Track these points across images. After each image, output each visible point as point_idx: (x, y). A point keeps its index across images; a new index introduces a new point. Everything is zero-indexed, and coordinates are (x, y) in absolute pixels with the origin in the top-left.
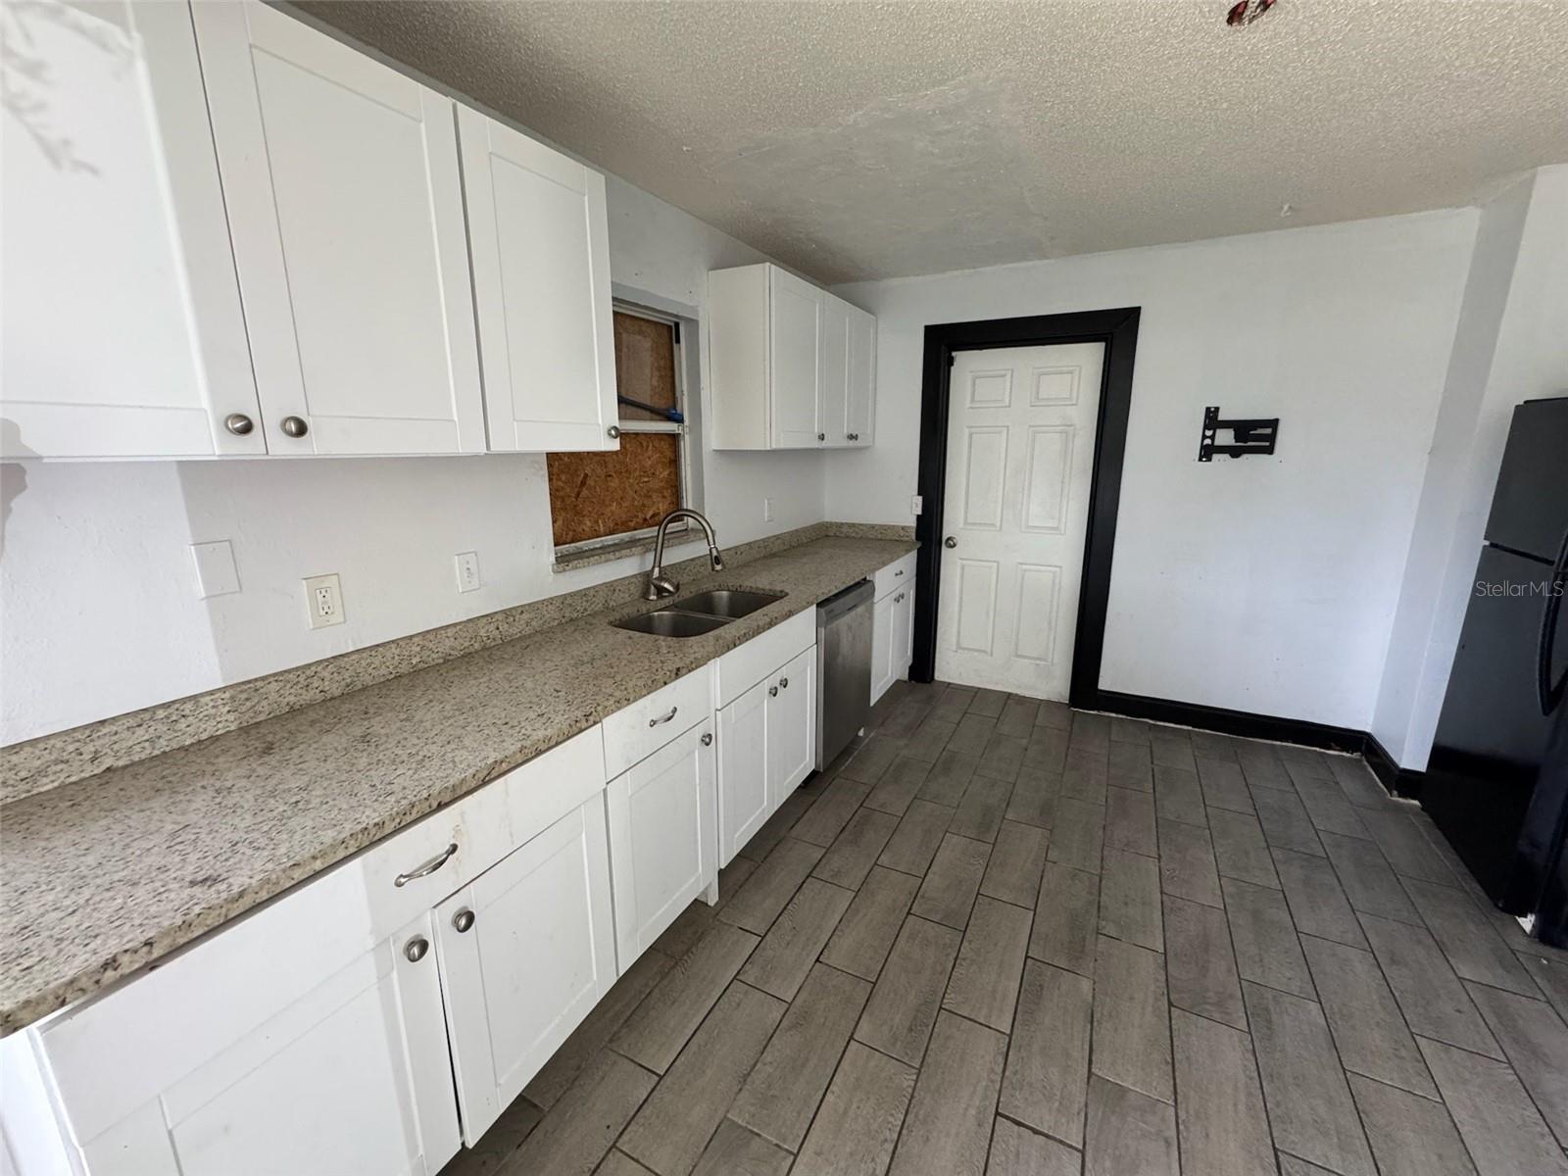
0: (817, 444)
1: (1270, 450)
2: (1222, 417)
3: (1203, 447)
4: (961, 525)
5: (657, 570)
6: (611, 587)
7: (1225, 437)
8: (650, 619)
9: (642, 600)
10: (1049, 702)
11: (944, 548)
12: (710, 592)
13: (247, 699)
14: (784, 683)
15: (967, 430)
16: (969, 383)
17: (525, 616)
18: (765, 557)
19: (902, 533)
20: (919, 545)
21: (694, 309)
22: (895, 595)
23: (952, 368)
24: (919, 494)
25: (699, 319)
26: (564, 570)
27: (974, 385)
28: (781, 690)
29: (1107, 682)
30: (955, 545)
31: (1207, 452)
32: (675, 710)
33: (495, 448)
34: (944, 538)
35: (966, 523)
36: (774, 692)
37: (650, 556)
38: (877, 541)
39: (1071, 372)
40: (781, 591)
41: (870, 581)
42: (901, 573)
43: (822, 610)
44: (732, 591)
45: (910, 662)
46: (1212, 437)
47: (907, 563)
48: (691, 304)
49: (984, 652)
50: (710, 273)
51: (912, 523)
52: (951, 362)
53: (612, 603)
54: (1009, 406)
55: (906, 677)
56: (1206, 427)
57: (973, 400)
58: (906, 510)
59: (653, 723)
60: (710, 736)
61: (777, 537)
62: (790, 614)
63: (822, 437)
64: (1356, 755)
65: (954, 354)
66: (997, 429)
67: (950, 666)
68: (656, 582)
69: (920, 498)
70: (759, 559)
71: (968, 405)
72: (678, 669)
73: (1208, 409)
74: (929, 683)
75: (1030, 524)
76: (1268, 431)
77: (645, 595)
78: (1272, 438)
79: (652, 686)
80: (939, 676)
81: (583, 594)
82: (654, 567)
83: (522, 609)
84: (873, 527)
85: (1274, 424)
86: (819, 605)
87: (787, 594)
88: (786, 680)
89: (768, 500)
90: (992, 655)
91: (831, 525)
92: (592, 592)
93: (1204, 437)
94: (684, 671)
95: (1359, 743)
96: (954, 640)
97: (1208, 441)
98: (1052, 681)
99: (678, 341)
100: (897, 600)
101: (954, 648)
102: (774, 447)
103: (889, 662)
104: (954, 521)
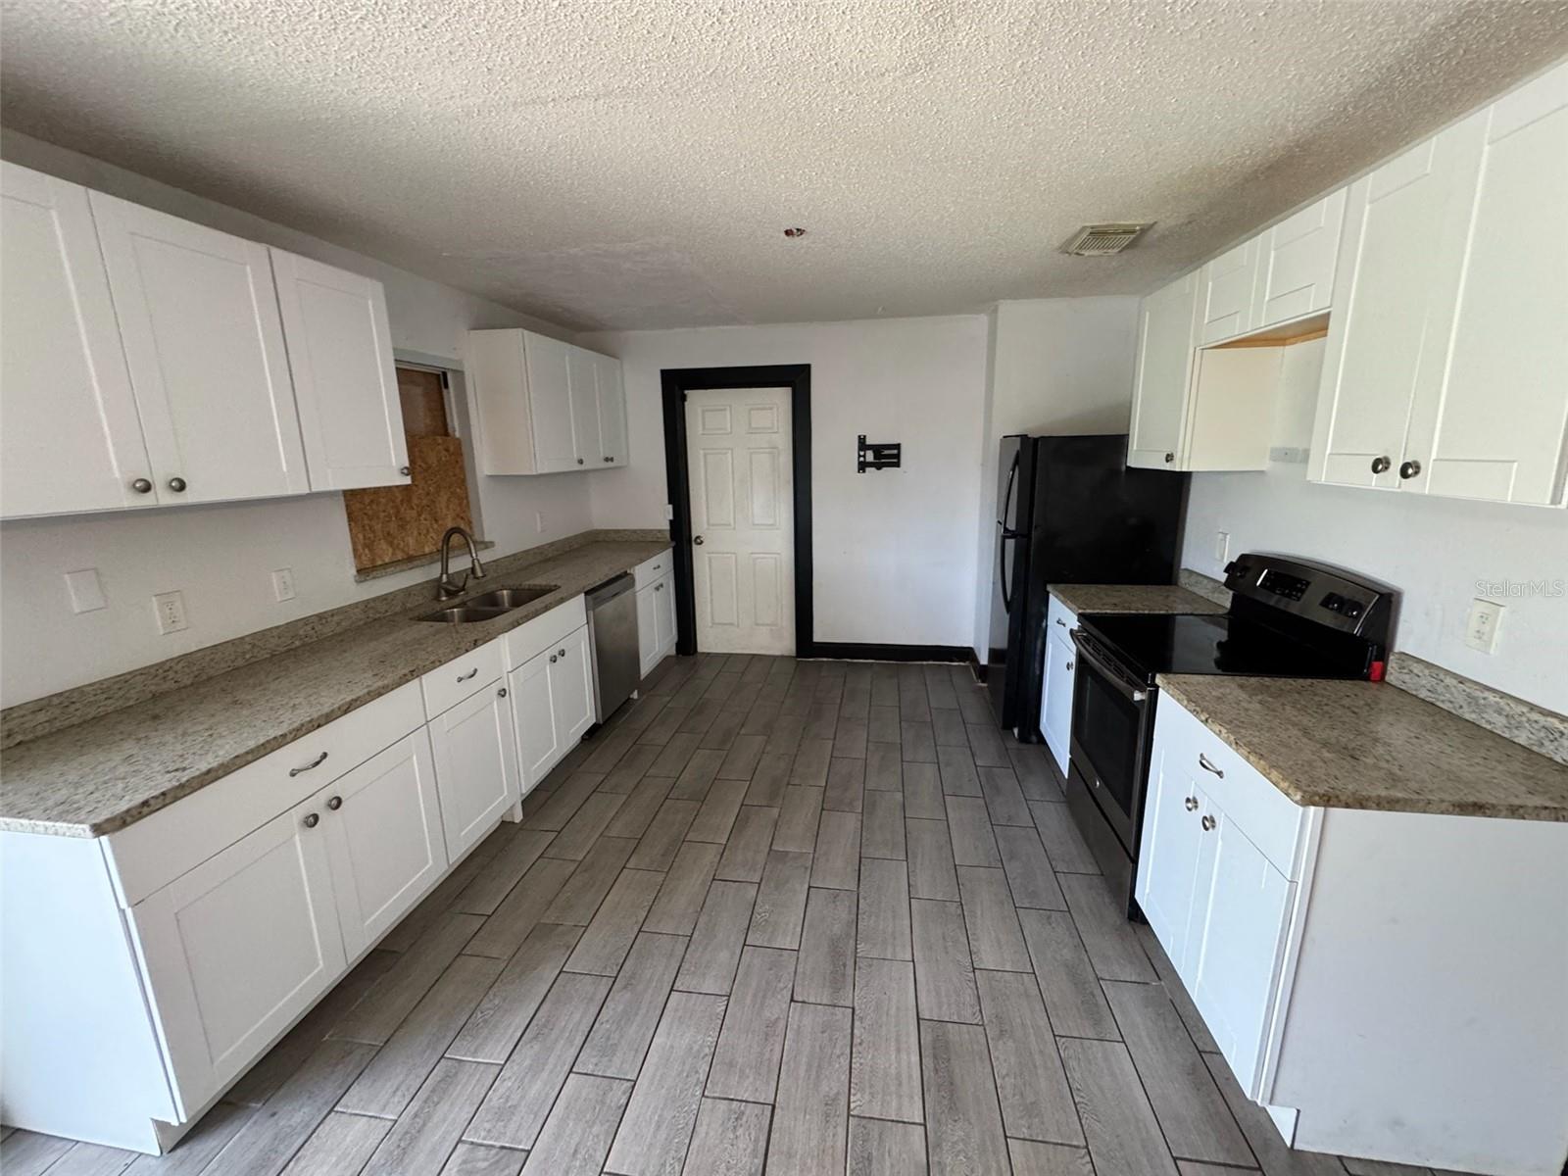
0: (577, 467)
1: (897, 465)
2: (869, 442)
3: (860, 463)
4: (705, 526)
5: (444, 576)
6: (408, 592)
7: (870, 456)
8: (444, 615)
9: (435, 602)
10: (783, 657)
11: (694, 546)
12: (493, 592)
13: (120, 689)
14: (562, 653)
15: (702, 452)
16: (700, 418)
17: (336, 618)
18: (540, 562)
19: (659, 535)
20: (673, 544)
21: (460, 362)
22: (656, 584)
23: (686, 403)
24: (670, 503)
25: (465, 370)
26: (366, 580)
27: (703, 418)
28: (559, 658)
29: (818, 637)
30: (702, 542)
31: (863, 466)
32: (476, 671)
33: (314, 490)
34: (693, 538)
35: (708, 524)
36: (554, 660)
37: (438, 566)
38: (640, 544)
39: (771, 409)
40: (556, 586)
41: (630, 574)
42: (659, 567)
43: (589, 597)
44: (512, 590)
45: (676, 639)
46: (864, 456)
47: (665, 559)
48: (456, 358)
49: (732, 624)
50: (472, 332)
51: (667, 527)
52: (684, 398)
53: (408, 605)
54: (731, 433)
55: (673, 652)
56: (860, 449)
57: (704, 429)
58: (661, 517)
59: (460, 680)
60: (504, 690)
61: (552, 544)
62: (562, 601)
63: (581, 462)
64: (967, 663)
65: (686, 392)
66: (724, 451)
67: (710, 639)
68: (445, 586)
69: (671, 506)
70: (535, 564)
71: (701, 432)
72: (476, 641)
73: (859, 436)
74: (693, 654)
75: (756, 522)
76: (895, 452)
77: (437, 598)
78: (898, 456)
79: (457, 652)
80: (701, 648)
81: (384, 598)
82: (442, 574)
83: (333, 613)
84: (635, 531)
85: (898, 447)
86: (586, 593)
87: (560, 587)
88: (563, 650)
89: (540, 513)
90: (738, 626)
91: (598, 532)
92: (391, 597)
93: (860, 456)
94: (480, 642)
95: (966, 654)
96: (709, 618)
97: (862, 459)
98: (783, 643)
99: (446, 386)
100: (657, 589)
101: (710, 625)
102: (539, 472)
103: (655, 641)
104: (699, 525)
